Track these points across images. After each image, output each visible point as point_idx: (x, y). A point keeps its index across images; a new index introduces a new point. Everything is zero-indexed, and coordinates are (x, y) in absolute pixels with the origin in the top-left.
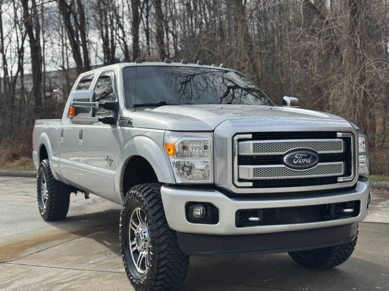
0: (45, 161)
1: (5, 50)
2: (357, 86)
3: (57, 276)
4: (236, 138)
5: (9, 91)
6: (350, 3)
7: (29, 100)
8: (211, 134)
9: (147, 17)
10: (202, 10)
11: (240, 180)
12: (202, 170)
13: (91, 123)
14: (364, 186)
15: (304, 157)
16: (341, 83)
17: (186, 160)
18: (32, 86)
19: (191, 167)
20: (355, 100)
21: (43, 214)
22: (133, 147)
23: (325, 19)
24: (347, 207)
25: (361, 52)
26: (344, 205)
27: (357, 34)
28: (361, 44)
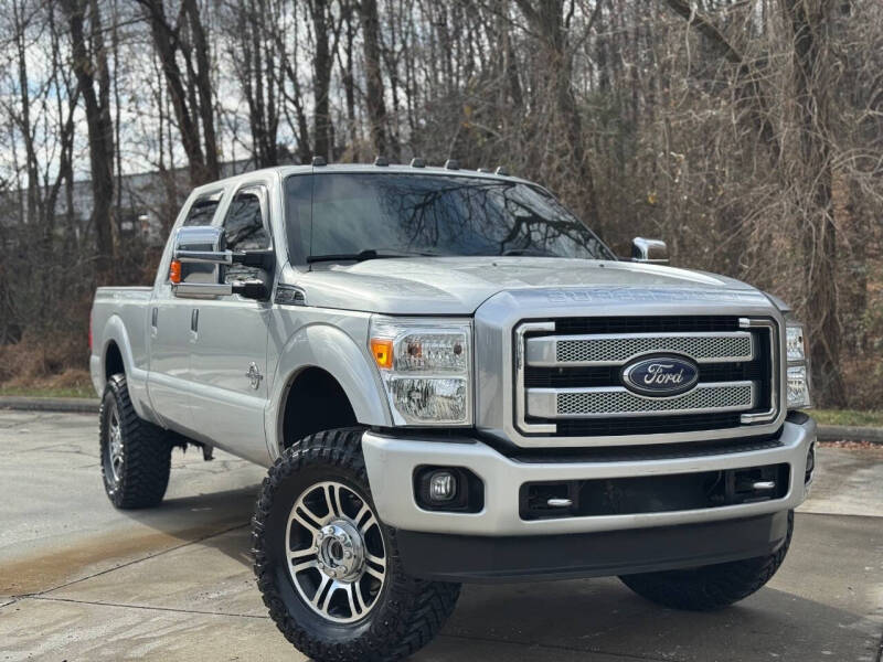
0: (117, 378)
1: (31, 128)
2: (813, 210)
3: (139, 623)
4: (521, 330)
5: (41, 219)
6: (795, 25)
7: (86, 239)
8: (467, 322)
9: (349, 52)
10: (474, 35)
11: (530, 420)
12: (451, 398)
13: (216, 298)
14: (798, 434)
15: (666, 371)
16: (778, 204)
17: (417, 377)
18: (92, 209)
19: (427, 393)
20: (808, 244)
21: (111, 492)
22: (306, 347)
23: (739, 60)
24: (763, 476)
25: (820, 135)
26: (756, 473)
27: (810, 94)
28: (819, 115)
